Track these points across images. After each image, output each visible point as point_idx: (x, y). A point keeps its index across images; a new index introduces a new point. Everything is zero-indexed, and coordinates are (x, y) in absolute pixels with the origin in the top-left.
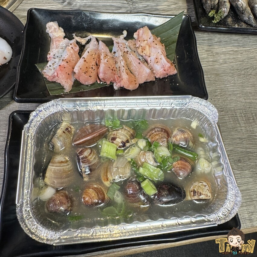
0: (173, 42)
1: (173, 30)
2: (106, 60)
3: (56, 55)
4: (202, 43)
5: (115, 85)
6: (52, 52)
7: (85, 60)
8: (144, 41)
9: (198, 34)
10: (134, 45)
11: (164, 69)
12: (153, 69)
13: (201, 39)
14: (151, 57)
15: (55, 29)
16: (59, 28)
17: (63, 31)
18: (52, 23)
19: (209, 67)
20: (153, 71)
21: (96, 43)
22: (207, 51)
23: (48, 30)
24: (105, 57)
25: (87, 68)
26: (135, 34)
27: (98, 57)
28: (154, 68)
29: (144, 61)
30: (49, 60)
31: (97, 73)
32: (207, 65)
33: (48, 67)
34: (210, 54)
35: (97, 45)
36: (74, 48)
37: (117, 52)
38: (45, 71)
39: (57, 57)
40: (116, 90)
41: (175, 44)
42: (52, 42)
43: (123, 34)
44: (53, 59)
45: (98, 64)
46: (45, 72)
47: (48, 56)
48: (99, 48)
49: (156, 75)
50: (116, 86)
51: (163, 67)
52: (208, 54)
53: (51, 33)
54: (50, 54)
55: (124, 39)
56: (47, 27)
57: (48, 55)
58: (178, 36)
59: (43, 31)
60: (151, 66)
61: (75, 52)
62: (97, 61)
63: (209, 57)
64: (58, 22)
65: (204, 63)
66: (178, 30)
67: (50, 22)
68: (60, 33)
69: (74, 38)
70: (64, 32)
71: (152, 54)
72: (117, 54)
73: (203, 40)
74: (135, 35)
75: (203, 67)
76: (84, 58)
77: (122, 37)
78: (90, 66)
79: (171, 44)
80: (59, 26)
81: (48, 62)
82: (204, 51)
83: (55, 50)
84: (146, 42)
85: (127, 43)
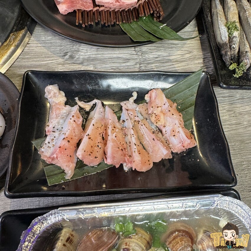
0: (191, 105)
1: (190, 90)
2: (114, 135)
3: (56, 127)
4: (222, 101)
5: (125, 165)
6: (52, 122)
7: (90, 137)
8: (158, 107)
9: (217, 90)
10: (146, 110)
11: (182, 145)
12: (168, 141)
13: (221, 96)
14: (166, 127)
15: (55, 93)
16: (60, 92)
17: (64, 95)
18: (51, 86)
19: (232, 132)
20: (169, 144)
21: (102, 109)
22: (228, 111)
23: (47, 95)
24: (113, 130)
25: (92, 147)
26: (146, 95)
27: (105, 129)
28: (170, 141)
29: (158, 131)
30: (48, 134)
31: (104, 150)
32: (230, 129)
33: (46, 144)
34: (233, 115)
35: (103, 112)
36: (76, 121)
37: (126, 121)
38: (43, 150)
39: (57, 129)
40: (126, 171)
41: (193, 107)
42: (52, 109)
43: (133, 96)
44: (52, 133)
45: (104, 138)
46: (43, 152)
47: (47, 129)
48: (106, 116)
49: (172, 150)
50: (126, 167)
51: (181, 142)
52: (230, 114)
53: (50, 98)
54: (49, 126)
55: (135, 103)
56: (46, 91)
57: (47, 127)
58: (195, 97)
59: (41, 96)
60: (166, 138)
61: (78, 125)
62: (104, 134)
63: (231, 118)
64: (58, 85)
65: (226, 127)
66: (195, 90)
67: (50, 85)
68: (61, 98)
69: (76, 104)
70: (66, 96)
71: (168, 124)
72: (126, 124)
73: (222, 97)
74: (147, 97)
75: (225, 132)
76: (88, 134)
77: (132, 100)
78: (95, 144)
79: (189, 107)
80: (60, 89)
81: (46, 136)
82: (224, 111)
83: (55, 120)
84: (160, 108)
85: (138, 108)
